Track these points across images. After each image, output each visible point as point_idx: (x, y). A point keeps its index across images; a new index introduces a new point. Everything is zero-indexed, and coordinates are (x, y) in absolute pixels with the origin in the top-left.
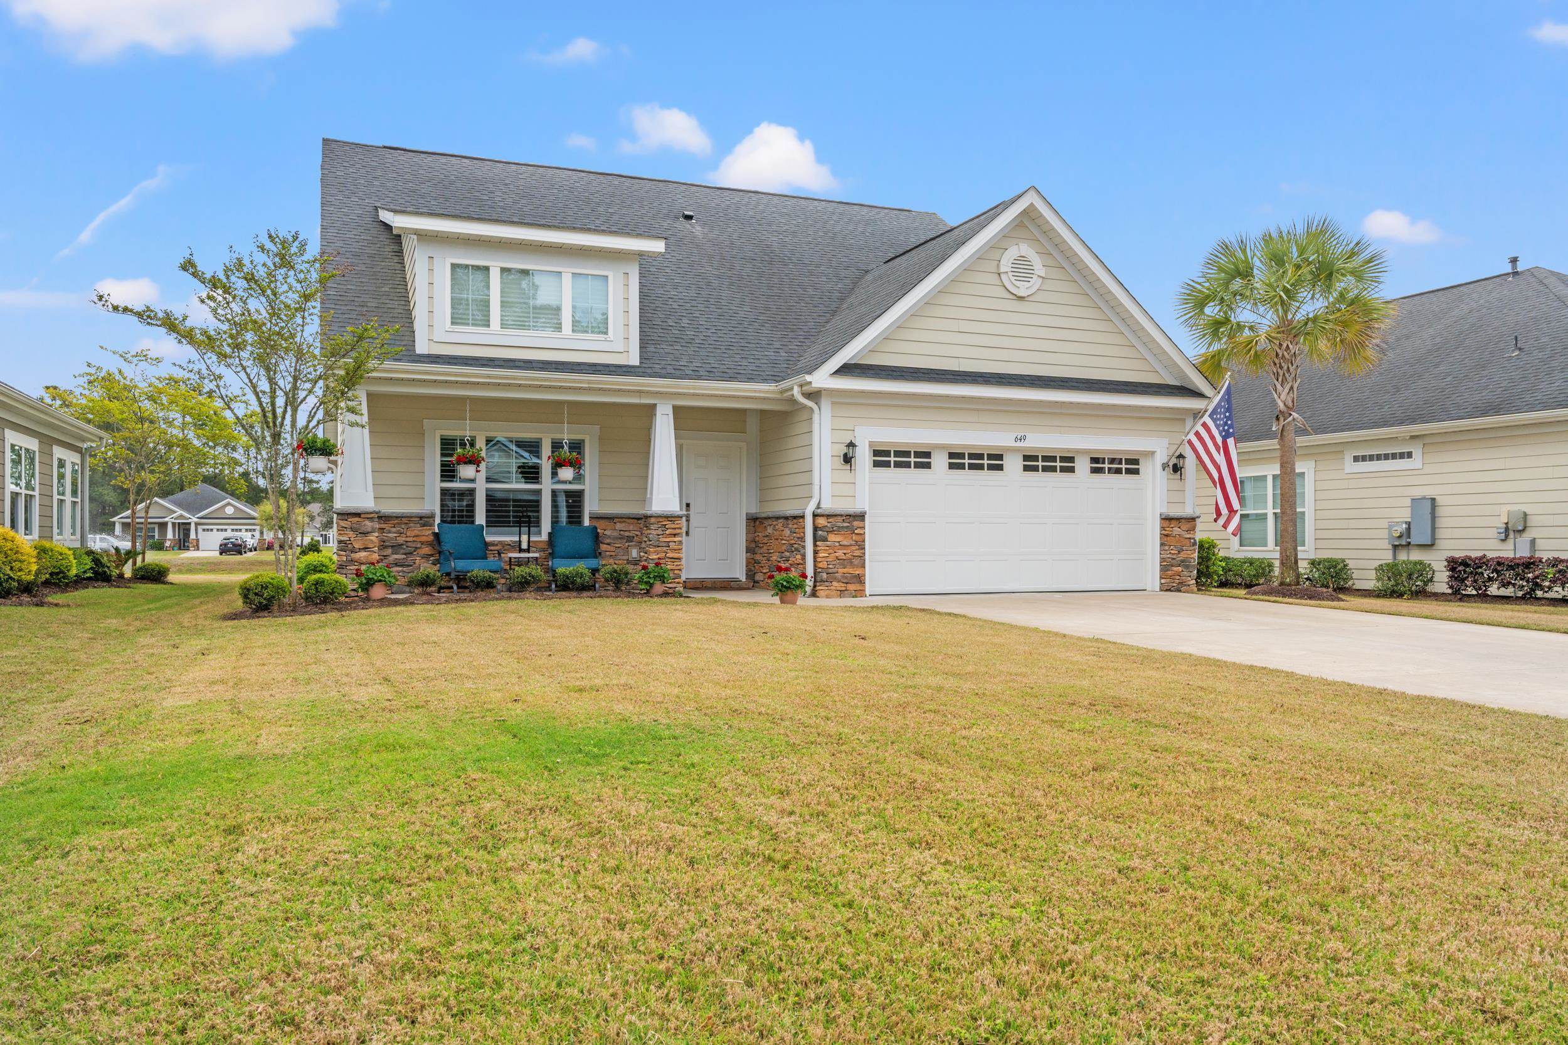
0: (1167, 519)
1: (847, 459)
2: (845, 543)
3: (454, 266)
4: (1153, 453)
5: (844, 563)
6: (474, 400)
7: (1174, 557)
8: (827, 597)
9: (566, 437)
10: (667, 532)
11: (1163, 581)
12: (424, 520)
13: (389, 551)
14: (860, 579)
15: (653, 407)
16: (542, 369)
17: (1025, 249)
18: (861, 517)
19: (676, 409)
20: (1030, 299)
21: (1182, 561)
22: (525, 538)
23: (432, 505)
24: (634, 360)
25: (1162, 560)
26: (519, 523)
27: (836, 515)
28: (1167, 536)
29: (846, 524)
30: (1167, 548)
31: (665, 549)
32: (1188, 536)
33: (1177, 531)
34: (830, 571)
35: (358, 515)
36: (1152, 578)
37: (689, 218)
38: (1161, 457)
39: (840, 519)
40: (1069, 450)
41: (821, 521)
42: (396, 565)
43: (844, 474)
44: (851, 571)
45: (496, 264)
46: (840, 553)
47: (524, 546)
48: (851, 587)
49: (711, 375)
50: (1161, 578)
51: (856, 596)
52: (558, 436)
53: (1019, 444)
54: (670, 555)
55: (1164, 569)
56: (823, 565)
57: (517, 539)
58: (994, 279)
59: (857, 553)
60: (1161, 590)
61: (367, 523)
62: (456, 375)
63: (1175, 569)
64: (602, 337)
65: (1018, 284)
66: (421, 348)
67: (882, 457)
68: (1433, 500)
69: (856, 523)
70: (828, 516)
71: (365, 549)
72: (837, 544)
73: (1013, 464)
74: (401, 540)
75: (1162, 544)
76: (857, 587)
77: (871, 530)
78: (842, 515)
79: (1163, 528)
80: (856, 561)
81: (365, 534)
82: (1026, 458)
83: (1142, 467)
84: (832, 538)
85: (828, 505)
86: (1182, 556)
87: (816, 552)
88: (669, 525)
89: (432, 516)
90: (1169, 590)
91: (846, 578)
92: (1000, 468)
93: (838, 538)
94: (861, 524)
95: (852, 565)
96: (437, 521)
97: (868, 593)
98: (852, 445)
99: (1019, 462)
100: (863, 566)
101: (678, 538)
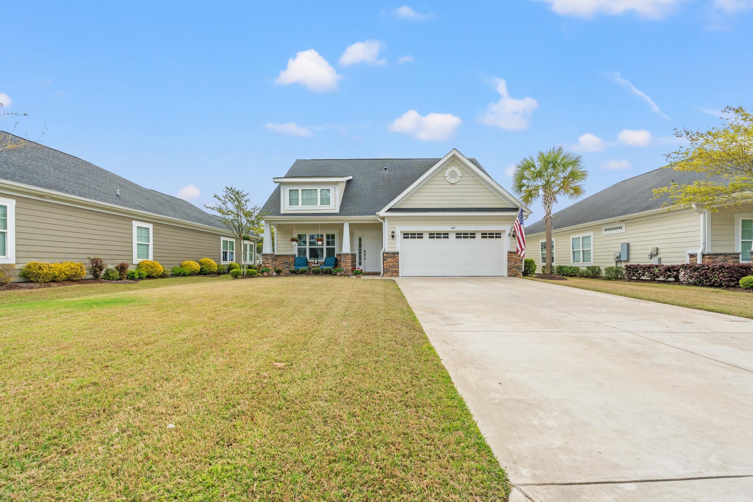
0: (510, 253)
1: (393, 237)
2: (392, 261)
3: (290, 190)
4: (505, 231)
5: (392, 267)
6: (296, 225)
7: (513, 265)
8: (386, 277)
9: (320, 234)
10: (346, 259)
12: (293, 256)
13: (285, 264)
14: (397, 272)
15: (343, 224)
16: (311, 215)
17: (454, 168)
18: (398, 253)
19: (350, 224)
20: (456, 184)
21: (517, 267)
22: (316, 261)
23: (296, 252)
24: (337, 211)
25: (508, 266)
26: (315, 257)
28: (510, 258)
29: (392, 256)
30: (510, 262)
31: (346, 263)
32: (519, 258)
33: (514, 256)
34: (387, 269)
35: (266, 255)
36: (505, 273)
37: (386, 169)
38: (508, 232)
39: (390, 254)
40: (473, 231)
41: (385, 255)
42: (287, 268)
43: (392, 241)
44: (394, 269)
45: (300, 189)
46: (391, 264)
47: (316, 263)
48: (394, 274)
49: (359, 214)
50: (508, 272)
51: (396, 277)
52: (318, 233)
53: (452, 230)
54: (347, 265)
55: (509, 269)
56: (385, 267)
57: (314, 261)
58: (443, 179)
59: (396, 264)
60: (508, 276)
63: (513, 269)
64: (328, 206)
65: (451, 179)
66: (282, 212)
67: (406, 235)
68: (628, 244)
69: (396, 255)
70: (387, 253)
71: (268, 263)
73: (452, 236)
74: (288, 261)
75: (508, 261)
76: (397, 274)
77: (400, 257)
79: (508, 256)
80: (396, 267)
81: (268, 259)
82: (457, 234)
83: (502, 235)
84: (388, 259)
85: (387, 250)
86: (517, 265)
87: (384, 263)
88: (347, 256)
89: (295, 255)
90: (511, 276)
91: (393, 271)
92: (447, 237)
93: (390, 260)
94: (397, 255)
95: (395, 268)
96: (297, 256)
97: (400, 276)
98: (393, 232)
99: (454, 236)
100: (398, 268)
101: (350, 260)
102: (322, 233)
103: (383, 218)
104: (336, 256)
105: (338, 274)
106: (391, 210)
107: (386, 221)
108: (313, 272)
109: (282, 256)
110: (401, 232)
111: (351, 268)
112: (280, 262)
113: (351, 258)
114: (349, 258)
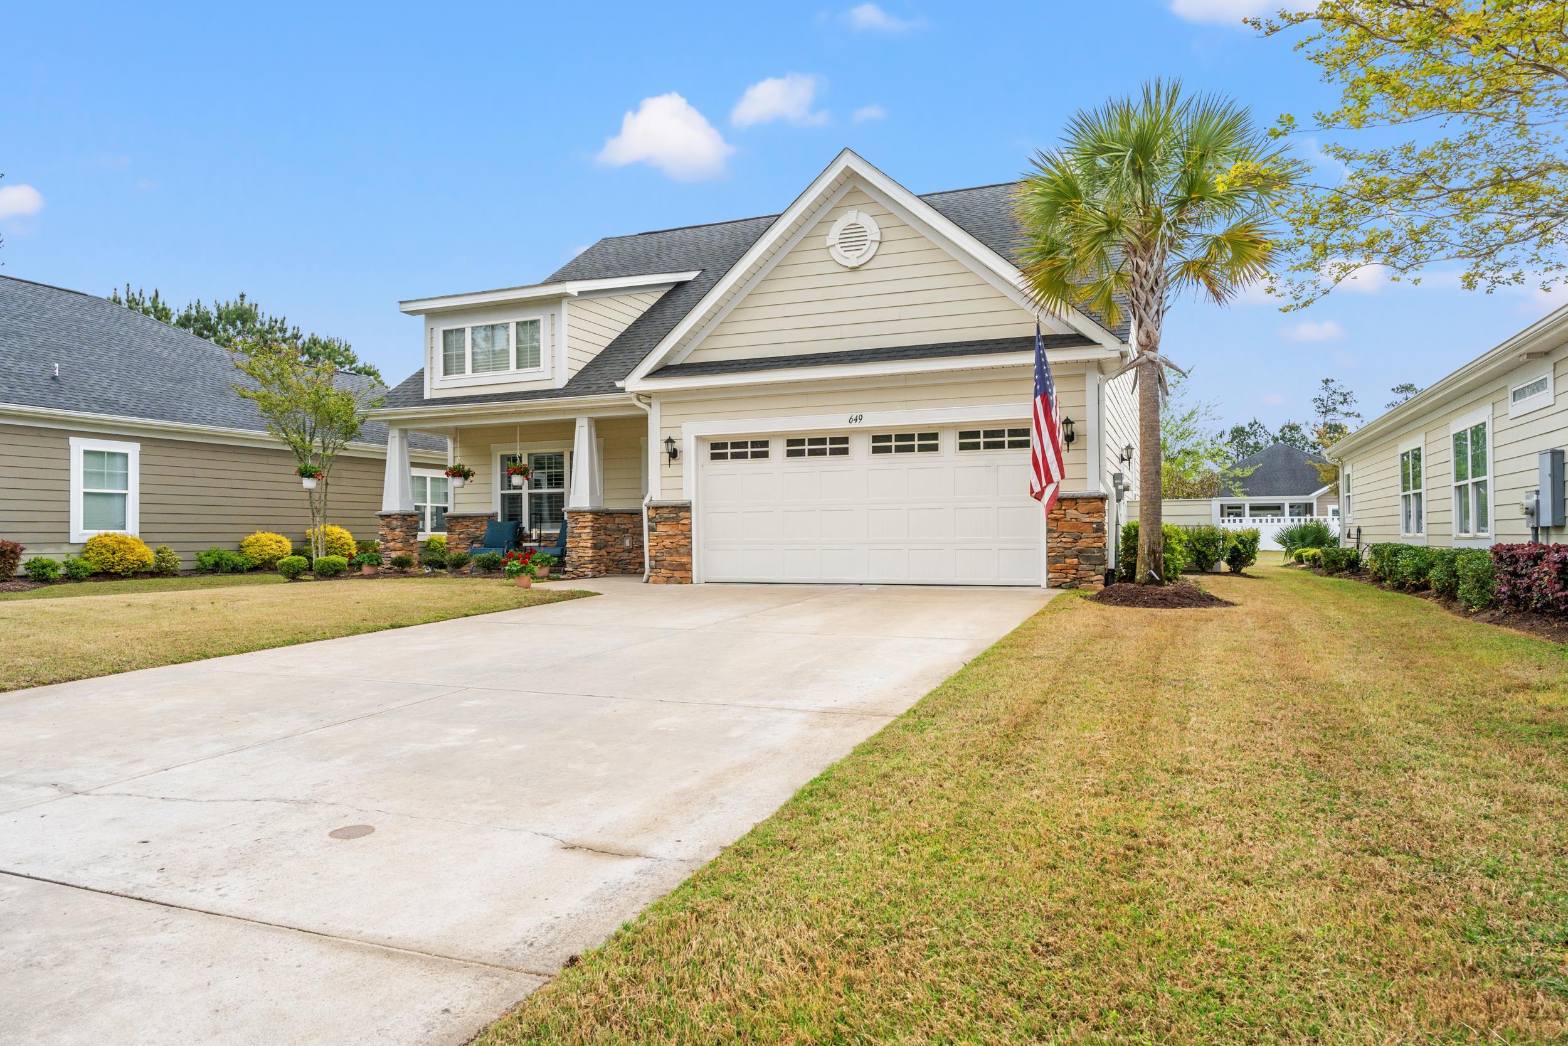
0: (1057, 502)
1: (674, 455)
2: (670, 533)
3: (446, 332)
5: (670, 551)
7: (1068, 546)
8: (655, 582)
10: (578, 525)
11: (1050, 576)
12: (491, 517)
13: (472, 542)
14: (686, 568)
15: (573, 421)
17: (853, 216)
18: (687, 508)
19: (589, 421)
20: (859, 269)
21: (1081, 551)
22: (536, 532)
23: (497, 508)
24: (560, 384)
25: (1050, 550)
27: (662, 507)
28: (1056, 520)
29: (672, 516)
30: (1056, 535)
31: (578, 539)
32: (1088, 520)
33: (1071, 514)
34: (658, 559)
35: (391, 517)
36: (1039, 574)
39: (667, 510)
40: (929, 426)
41: (654, 513)
43: (670, 469)
44: (677, 558)
45: (468, 325)
46: (667, 542)
48: (677, 574)
50: (1048, 572)
51: (681, 583)
53: (854, 425)
55: (1054, 559)
56: (653, 553)
57: (533, 532)
59: (683, 542)
60: (1048, 587)
61: (395, 522)
62: (435, 412)
63: (1068, 561)
64: (535, 369)
65: (849, 254)
66: (427, 396)
67: (719, 450)
69: (681, 514)
70: (659, 508)
72: (664, 534)
73: (860, 447)
74: (477, 533)
75: (1049, 531)
76: (683, 574)
77: (697, 521)
78: (667, 507)
80: (682, 550)
81: (393, 529)
82: (876, 439)
84: (660, 528)
85: (659, 498)
86: (1081, 544)
87: (649, 541)
88: (584, 518)
89: (494, 515)
90: (1060, 587)
91: (673, 565)
92: (845, 451)
93: (665, 528)
94: (687, 515)
95: (679, 554)
96: (499, 520)
97: (695, 581)
98: (670, 441)
99: (867, 444)
100: (690, 554)
101: (587, 530)
103: (645, 398)
106: (663, 371)
109: (465, 517)
110: (699, 439)
111: (590, 553)
112: (461, 536)
113: (590, 524)
114: (586, 524)
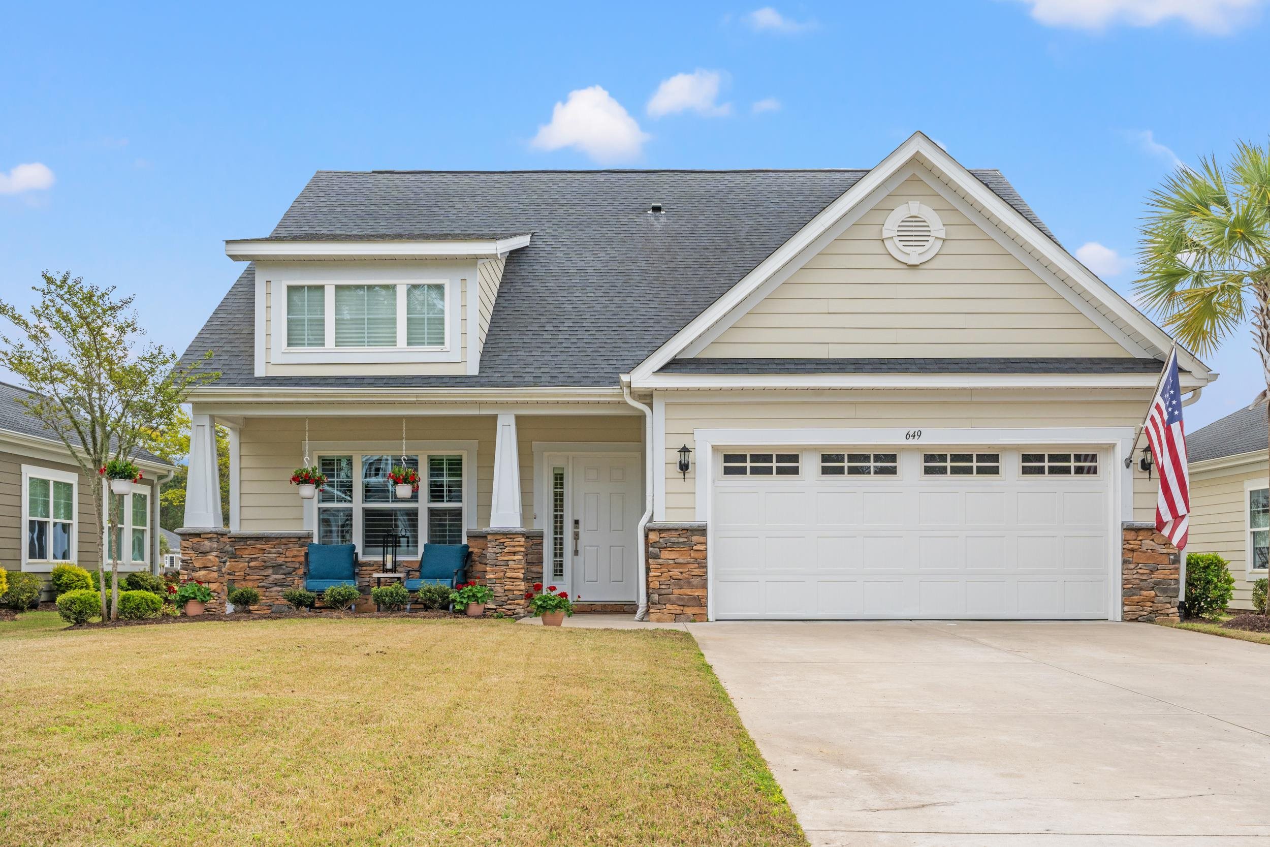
0: (1129, 529)
1: (684, 467)
2: (681, 560)
3: (291, 289)
4: (1112, 447)
5: (677, 582)
6: (313, 419)
7: (1144, 577)
8: (659, 621)
9: (404, 454)
10: (506, 550)
11: (1126, 608)
12: (303, 540)
13: (270, 571)
14: (701, 602)
15: (495, 418)
16: (371, 385)
17: (915, 207)
18: (702, 531)
19: (518, 418)
20: (920, 267)
21: (1156, 583)
22: (389, 558)
23: (311, 526)
24: (473, 369)
25: (1125, 582)
26: (385, 545)
27: (669, 530)
28: (1133, 550)
29: (681, 540)
30: (1132, 566)
31: (503, 568)
32: (1165, 551)
33: (1148, 543)
34: (663, 592)
35: (198, 535)
36: (1114, 608)
37: (657, 209)
38: (1122, 452)
39: (675, 534)
40: (990, 447)
41: (653, 537)
42: (276, 584)
43: (679, 484)
44: (688, 592)
45: (330, 282)
46: (675, 572)
47: (389, 565)
48: (689, 611)
49: (553, 381)
50: (1124, 604)
51: (694, 621)
52: (396, 453)
53: (911, 442)
54: (509, 574)
55: (1129, 592)
56: (655, 585)
57: (380, 559)
58: (877, 247)
59: (697, 572)
60: (1124, 620)
63: (1144, 593)
64: (438, 348)
65: (907, 249)
66: (259, 371)
67: (735, 463)
69: (695, 539)
70: (661, 531)
71: (205, 568)
72: (671, 562)
73: (911, 467)
74: (281, 560)
75: (1125, 562)
76: (696, 610)
77: (713, 546)
78: (676, 530)
79: (1126, 541)
80: (695, 581)
81: (205, 553)
82: (929, 458)
83: (1100, 464)
84: (665, 554)
85: (661, 518)
86: (1157, 576)
87: (648, 570)
88: (508, 542)
89: (309, 536)
90: (1136, 620)
91: (683, 599)
92: (892, 471)
93: (673, 555)
94: (701, 539)
95: (690, 585)
96: (316, 541)
97: (711, 618)
98: (685, 450)
99: (919, 464)
100: (704, 586)
101: (519, 557)
102: (412, 453)
103: (647, 397)
104: (465, 541)
105: (474, 609)
106: (674, 365)
107: (658, 405)
108: (379, 599)
109: (258, 538)
110: (715, 449)
111: (522, 586)
112: (252, 564)
113: (523, 549)
114: (517, 549)
